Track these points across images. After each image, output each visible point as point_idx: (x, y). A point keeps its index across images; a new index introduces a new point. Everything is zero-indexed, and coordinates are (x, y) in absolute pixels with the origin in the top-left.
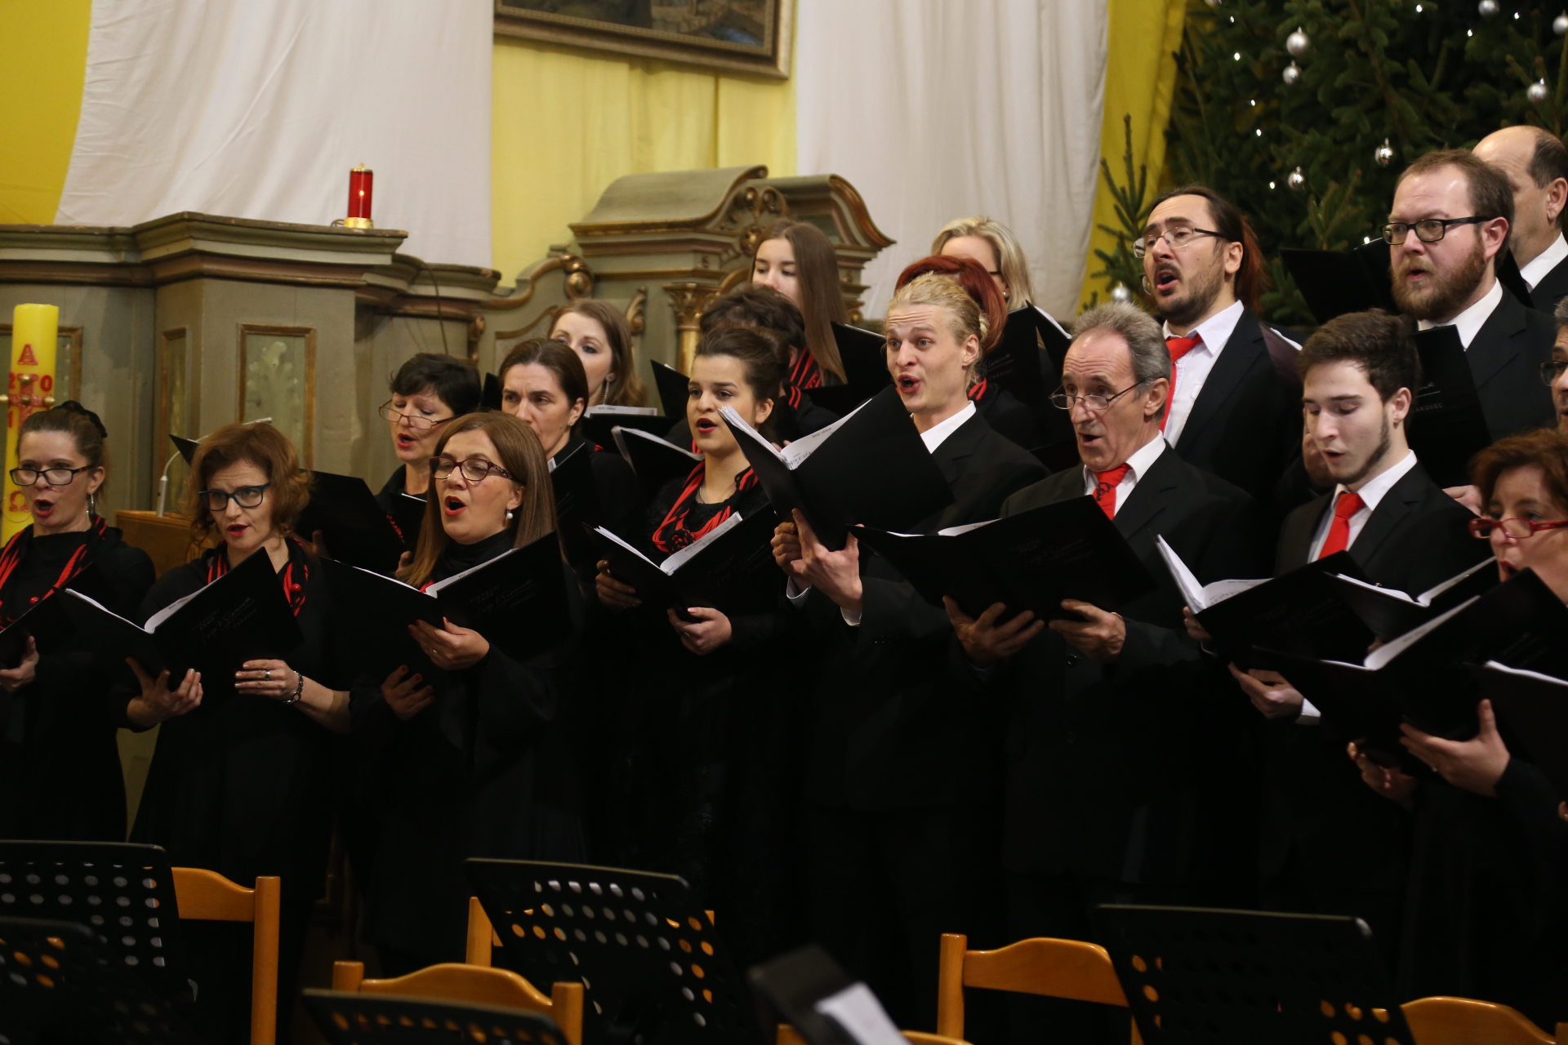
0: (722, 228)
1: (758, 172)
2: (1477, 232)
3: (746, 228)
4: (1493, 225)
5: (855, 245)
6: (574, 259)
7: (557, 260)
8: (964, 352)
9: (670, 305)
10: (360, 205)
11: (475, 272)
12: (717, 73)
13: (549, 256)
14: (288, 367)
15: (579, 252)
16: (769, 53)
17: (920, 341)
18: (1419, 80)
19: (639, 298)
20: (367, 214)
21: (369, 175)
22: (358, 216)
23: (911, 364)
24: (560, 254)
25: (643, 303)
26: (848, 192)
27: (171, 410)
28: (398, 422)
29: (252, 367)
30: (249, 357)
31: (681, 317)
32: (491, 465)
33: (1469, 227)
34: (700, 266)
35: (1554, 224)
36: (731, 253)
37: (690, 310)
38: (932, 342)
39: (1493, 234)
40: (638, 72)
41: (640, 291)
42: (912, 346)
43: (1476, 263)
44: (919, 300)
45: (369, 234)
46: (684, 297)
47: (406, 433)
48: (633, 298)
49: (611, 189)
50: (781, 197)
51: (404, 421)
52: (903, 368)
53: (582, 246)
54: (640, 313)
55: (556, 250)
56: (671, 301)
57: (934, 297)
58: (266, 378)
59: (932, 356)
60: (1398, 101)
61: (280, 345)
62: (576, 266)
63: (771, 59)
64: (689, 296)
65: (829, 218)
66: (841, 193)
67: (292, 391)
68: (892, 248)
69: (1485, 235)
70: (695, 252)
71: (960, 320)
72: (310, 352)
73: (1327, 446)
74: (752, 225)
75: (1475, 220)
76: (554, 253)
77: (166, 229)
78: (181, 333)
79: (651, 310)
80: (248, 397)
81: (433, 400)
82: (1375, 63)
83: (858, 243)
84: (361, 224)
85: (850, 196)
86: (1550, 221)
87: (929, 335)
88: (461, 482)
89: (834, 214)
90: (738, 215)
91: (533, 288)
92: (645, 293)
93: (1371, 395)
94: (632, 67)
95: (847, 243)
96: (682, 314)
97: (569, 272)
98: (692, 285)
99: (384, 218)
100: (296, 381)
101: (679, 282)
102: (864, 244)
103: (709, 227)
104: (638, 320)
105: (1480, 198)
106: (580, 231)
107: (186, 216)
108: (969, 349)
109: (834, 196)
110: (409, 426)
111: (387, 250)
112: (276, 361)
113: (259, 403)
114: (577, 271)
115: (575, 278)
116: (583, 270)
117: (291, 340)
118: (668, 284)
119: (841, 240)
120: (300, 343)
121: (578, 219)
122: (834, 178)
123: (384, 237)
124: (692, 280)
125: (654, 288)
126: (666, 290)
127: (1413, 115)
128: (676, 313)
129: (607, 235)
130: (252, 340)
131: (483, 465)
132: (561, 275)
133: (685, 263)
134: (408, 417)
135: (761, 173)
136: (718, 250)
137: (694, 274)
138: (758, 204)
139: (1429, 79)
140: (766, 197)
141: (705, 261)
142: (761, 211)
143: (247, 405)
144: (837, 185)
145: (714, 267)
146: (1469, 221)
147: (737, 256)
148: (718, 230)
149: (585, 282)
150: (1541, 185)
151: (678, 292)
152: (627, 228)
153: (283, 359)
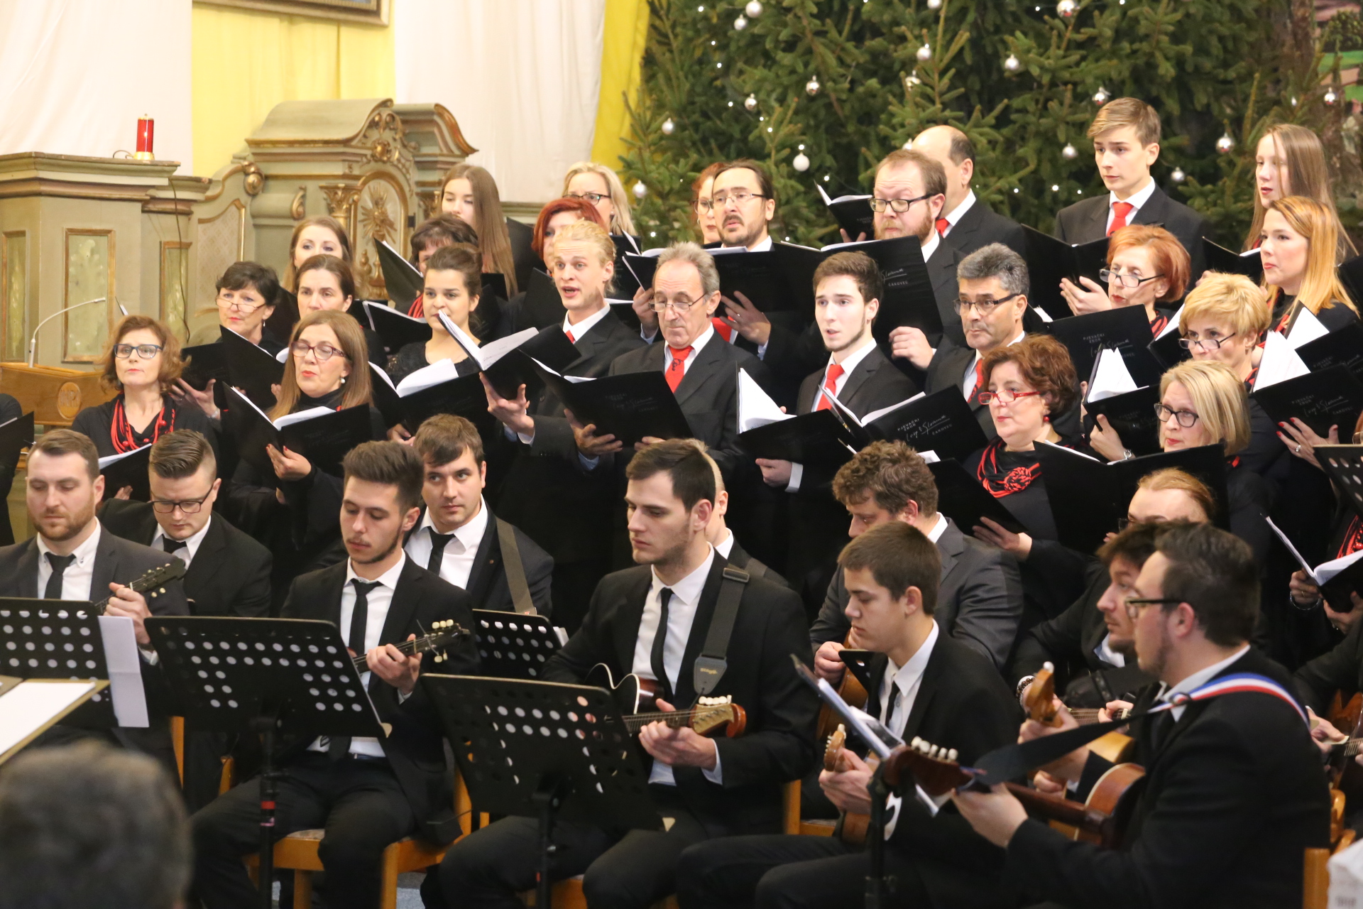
0: (363, 143)
1: (386, 103)
2: (927, 204)
3: (374, 142)
4: (937, 199)
5: (451, 154)
6: (250, 165)
7: (239, 165)
8: (604, 272)
9: (325, 199)
10: (145, 144)
11: (198, 180)
12: (339, 23)
13: (232, 163)
14: (96, 257)
15: (251, 158)
16: (375, 8)
17: (577, 264)
18: (833, 33)
19: (301, 193)
20: (150, 149)
21: (151, 122)
22: (144, 150)
23: (571, 279)
24: (242, 161)
25: (303, 197)
26: (446, 115)
27: (11, 287)
28: (230, 308)
29: (73, 258)
30: (70, 251)
31: (333, 208)
32: (334, 349)
33: (924, 202)
34: (347, 171)
35: (966, 187)
36: (364, 160)
37: (340, 202)
38: (585, 265)
39: (935, 204)
40: (285, 24)
41: (301, 188)
42: (572, 267)
43: (927, 223)
44: (578, 237)
45: (154, 164)
46: (336, 193)
47: (235, 316)
48: (297, 193)
49: (273, 112)
50: (398, 118)
51: (234, 307)
52: (566, 281)
53: (254, 154)
54: (302, 204)
55: (237, 158)
56: (325, 196)
57: (587, 237)
58: (82, 265)
59: (585, 274)
60: (819, 47)
61: (91, 242)
62: (252, 169)
63: (376, 13)
64: (340, 193)
65: (433, 133)
66: (441, 115)
67: (99, 274)
68: (476, 154)
69: (931, 205)
70: (344, 161)
71: (603, 252)
72: (112, 247)
73: (829, 325)
74: (378, 140)
75: (926, 197)
76: (236, 160)
77: (16, 161)
78: (22, 234)
79: (309, 202)
80: (70, 279)
81: (253, 292)
82: (805, 22)
83: (452, 151)
84: (145, 157)
85: (447, 118)
86: (963, 186)
87: (583, 261)
88: (314, 361)
89: (436, 130)
90: (369, 133)
91: (223, 186)
92: (304, 189)
93: (858, 298)
94: (281, 20)
95: (445, 151)
96: (334, 205)
97: (247, 174)
98: (342, 185)
99: (161, 152)
100: (102, 267)
101: (332, 182)
102: (457, 152)
103: (354, 143)
104: (301, 209)
105: (929, 183)
106: (253, 143)
107: (33, 155)
108: (607, 270)
109: (436, 118)
110: (238, 311)
111: (166, 175)
112: (88, 254)
113: (77, 283)
114: (254, 173)
115: (252, 179)
116: (258, 173)
117: (98, 238)
118: (323, 183)
119: (441, 150)
120: (103, 240)
121: (249, 136)
122: (437, 105)
123: (164, 166)
124: (341, 181)
125: (312, 186)
126: (321, 188)
127: (832, 60)
128: (329, 205)
129: (275, 147)
130: (73, 238)
131: (328, 349)
132: (241, 176)
133: (338, 169)
134: (237, 305)
135: (389, 103)
136: (359, 159)
137: (344, 177)
138: (382, 124)
139: (840, 33)
140: (388, 119)
141: (350, 167)
142: (384, 129)
143: (70, 284)
144: (440, 110)
145: (356, 172)
146: (923, 198)
147: (369, 162)
148: (360, 145)
149: (259, 181)
150: (957, 165)
151: (331, 190)
152: (291, 143)
153: (93, 252)
